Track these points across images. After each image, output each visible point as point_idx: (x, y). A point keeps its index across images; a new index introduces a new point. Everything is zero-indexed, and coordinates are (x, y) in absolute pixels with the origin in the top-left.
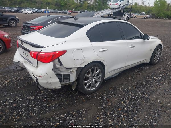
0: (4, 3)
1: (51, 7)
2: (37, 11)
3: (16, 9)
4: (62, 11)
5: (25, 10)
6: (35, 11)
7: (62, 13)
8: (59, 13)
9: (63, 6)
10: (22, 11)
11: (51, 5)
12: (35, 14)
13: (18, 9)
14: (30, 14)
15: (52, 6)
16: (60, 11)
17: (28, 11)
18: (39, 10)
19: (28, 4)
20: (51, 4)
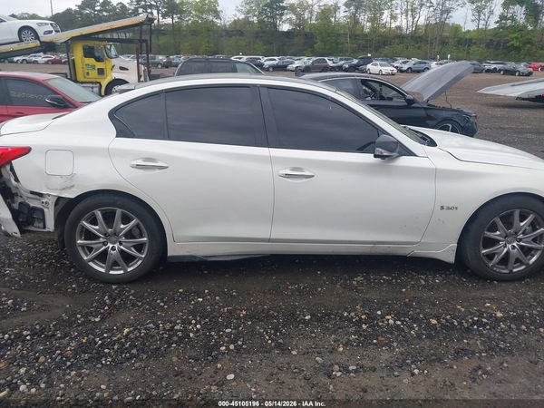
0: (340, 46)
1: (471, 52)
2: (411, 66)
3: (355, 61)
4: (498, 67)
5: (376, 65)
6: (405, 67)
7: (500, 70)
8: (488, 71)
9: (517, 49)
10: (369, 66)
11: (474, 48)
12: (402, 76)
13: (361, 62)
14: (388, 74)
15: (476, 49)
16: (493, 66)
17: (382, 68)
18: (420, 63)
19: (400, 47)
20: (475, 43)
